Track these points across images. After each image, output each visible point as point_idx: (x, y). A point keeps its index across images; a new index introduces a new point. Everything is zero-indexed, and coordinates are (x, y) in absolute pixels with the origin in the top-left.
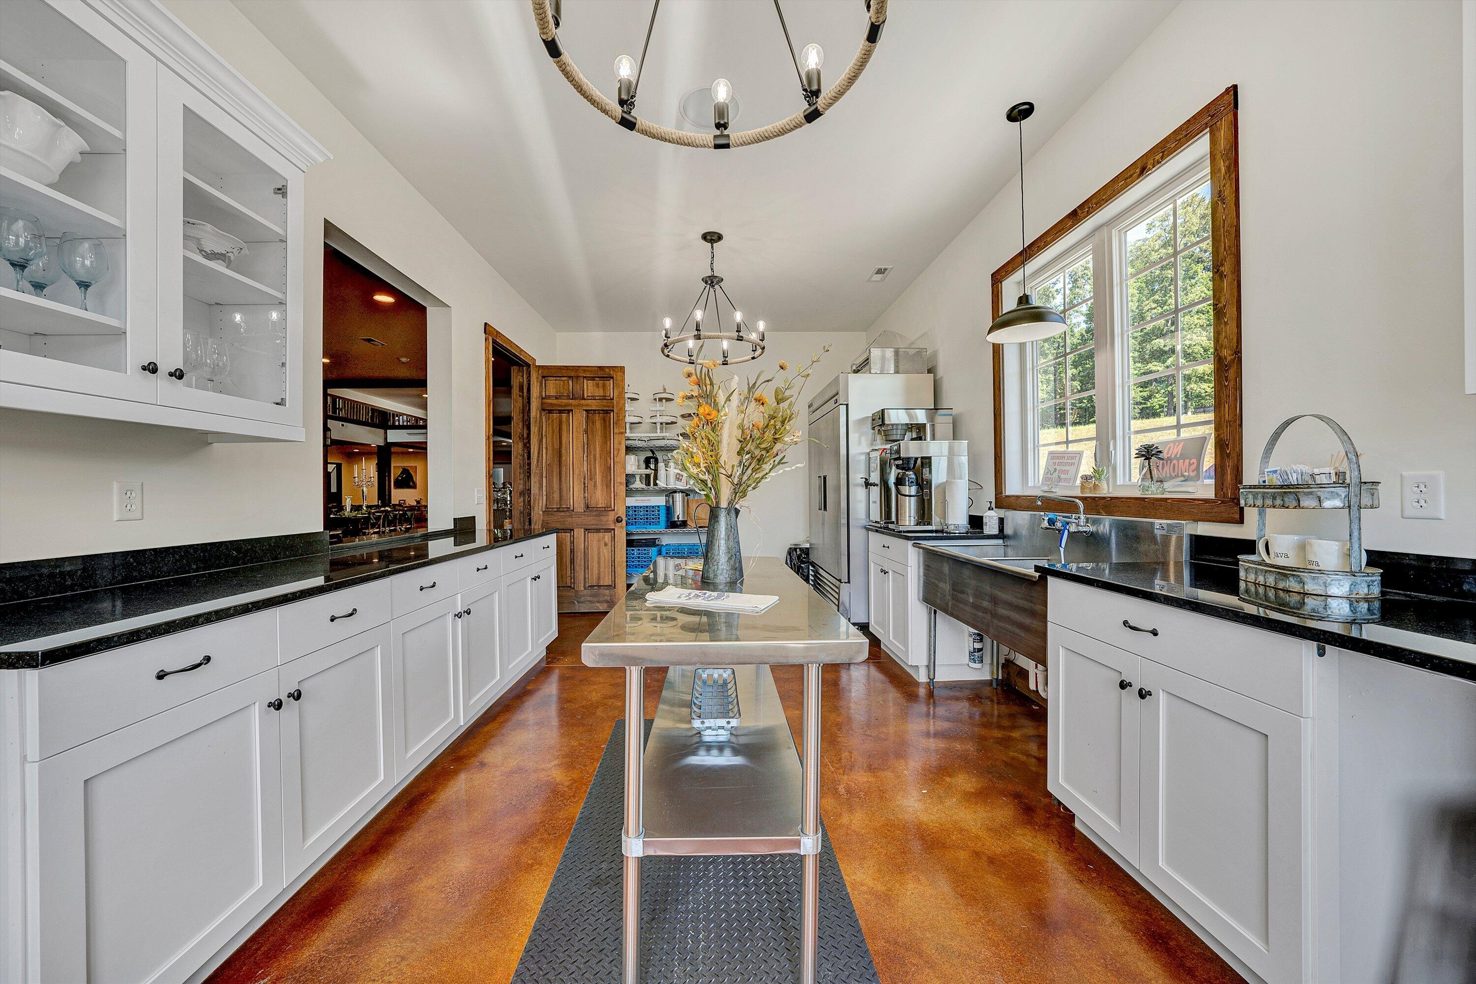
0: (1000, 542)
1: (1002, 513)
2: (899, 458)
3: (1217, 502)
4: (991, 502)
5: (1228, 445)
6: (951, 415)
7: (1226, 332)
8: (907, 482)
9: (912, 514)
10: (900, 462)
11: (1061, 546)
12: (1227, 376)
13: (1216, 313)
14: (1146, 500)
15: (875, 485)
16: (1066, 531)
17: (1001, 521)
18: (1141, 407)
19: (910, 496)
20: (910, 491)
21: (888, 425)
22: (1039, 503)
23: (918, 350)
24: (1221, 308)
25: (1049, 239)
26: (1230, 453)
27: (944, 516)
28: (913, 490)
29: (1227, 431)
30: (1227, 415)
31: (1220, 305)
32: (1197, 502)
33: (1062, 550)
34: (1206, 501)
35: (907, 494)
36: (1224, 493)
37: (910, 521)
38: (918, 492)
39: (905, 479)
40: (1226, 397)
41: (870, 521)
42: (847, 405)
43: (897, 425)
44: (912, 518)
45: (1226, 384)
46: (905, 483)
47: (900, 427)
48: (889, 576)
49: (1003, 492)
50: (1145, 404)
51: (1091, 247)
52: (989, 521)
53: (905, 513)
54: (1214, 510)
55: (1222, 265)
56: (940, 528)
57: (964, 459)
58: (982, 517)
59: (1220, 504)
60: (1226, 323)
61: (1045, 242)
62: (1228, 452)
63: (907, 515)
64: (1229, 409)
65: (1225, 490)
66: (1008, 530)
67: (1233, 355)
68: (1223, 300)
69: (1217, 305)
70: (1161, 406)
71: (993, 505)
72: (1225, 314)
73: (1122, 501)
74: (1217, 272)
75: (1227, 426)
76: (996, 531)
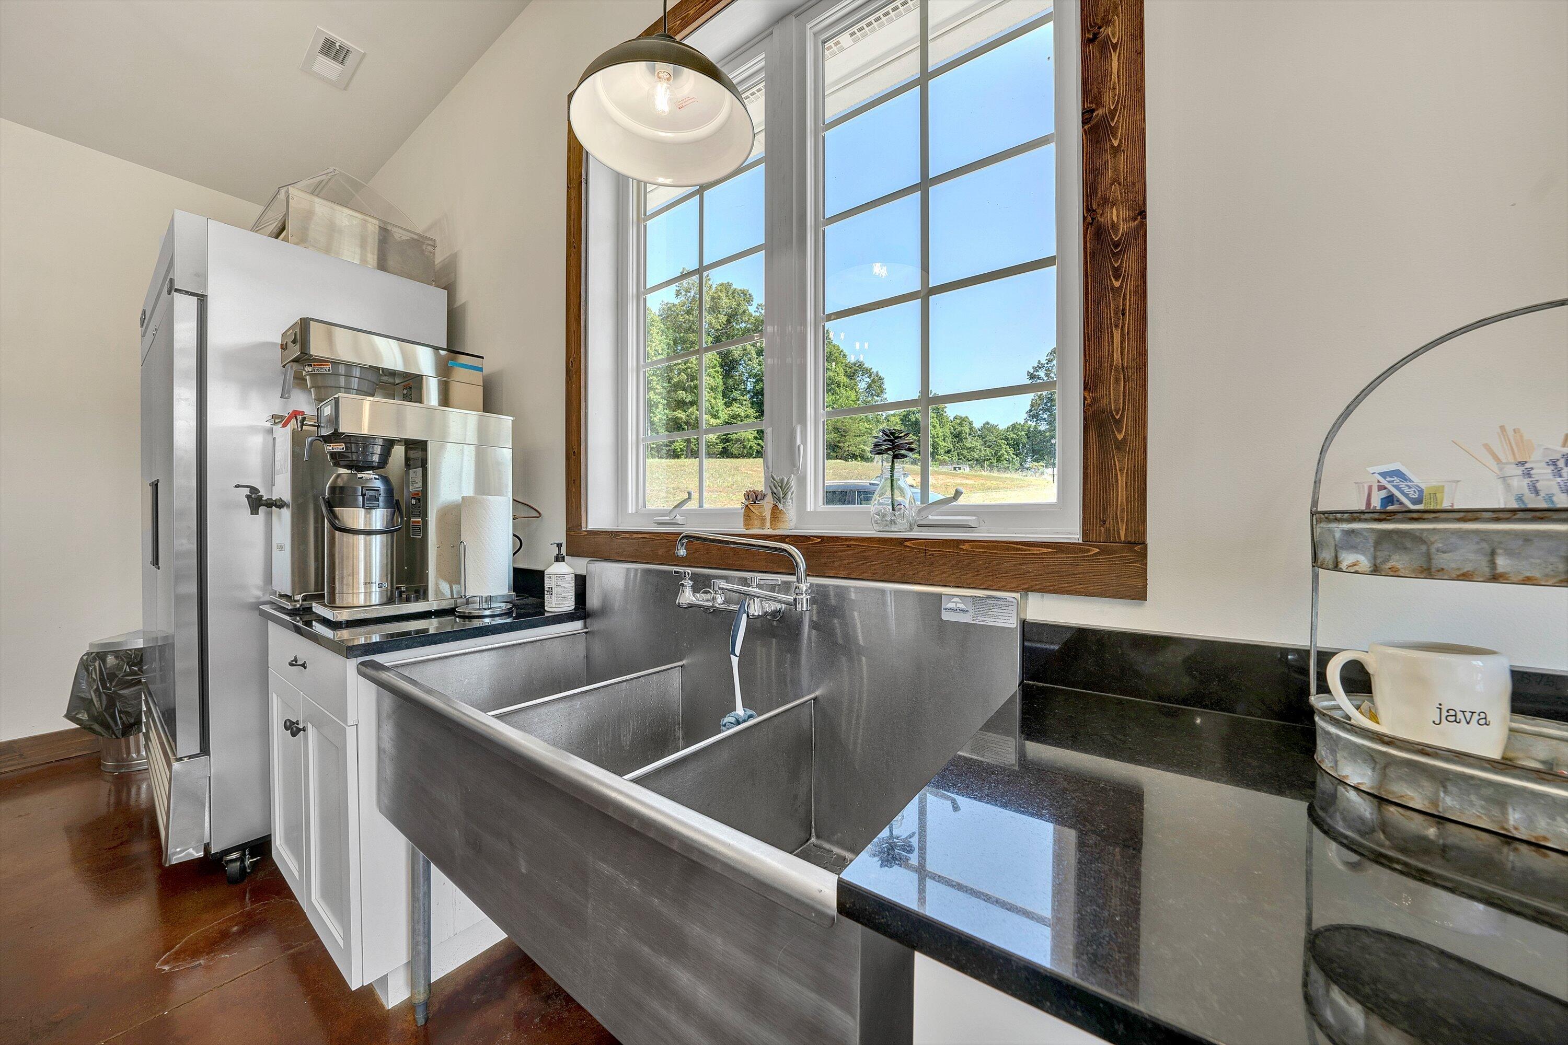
0: (577, 625)
1: (581, 565)
2: (337, 436)
3: (1089, 551)
4: (559, 546)
5: (1118, 422)
6: (480, 369)
7: (1116, 169)
8: (361, 498)
9: (376, 576)
10: (339, 447)
11: (733, 653)
12: (1120, 266)
13: (1090, 129)
14: (907, 544)
15: (280, 504)
16: (745, 616)
17: (581, 582)
18: (668, 448)
19: (369, 533)
20: (368, 520)
21: (321, 361)
22: (682, 552)
23: (416, 237)
24: (1104, 117)
25: (692, 12)
26: (1125, 439)
27: (455, 574)
28: (378, 518)
29: (1117, 391)
30: (1117, 355)
31: (1101, 111)
32: (1035, 550)
33: (735, 660)
34: (1059, 547)
35: (362, 527)
36: (1108, 530)
37: (368, 594)
38: (391, 520)
39: (355, 490)
40: (1116, 314)
41: (274, 593)
42: (202, 300)
43: (349, 365)
44: (375, 588)
45: (1117, 284)
46: (356, 500)
47: (357, 372)
48: (306, 739)
49: (583, 525)
50: (670, 446)
51: (763, 63)
52: (558, 586)
53: (354, 574)
54: (1080, 569)
55: (1107, 22)
56: (445, 605)
57: (506, 454)
58: (541, 573)
59: (1095, 554)
60: (1116, 151)
61: (683, 19)
62: (1120, 437)
63: (362, 580)
64: (1122, 342)
65: (1110, 523)
66: (593, 600)
67: (1134, 219)
68: (1109, 101)
69: (1092, 111)
70: (682, 450)
71: (564, 551)
72: (1114, 131)
73: (848, 546)
74: (1091, 41)
75: (1117, 380)
76: (569, 605)
